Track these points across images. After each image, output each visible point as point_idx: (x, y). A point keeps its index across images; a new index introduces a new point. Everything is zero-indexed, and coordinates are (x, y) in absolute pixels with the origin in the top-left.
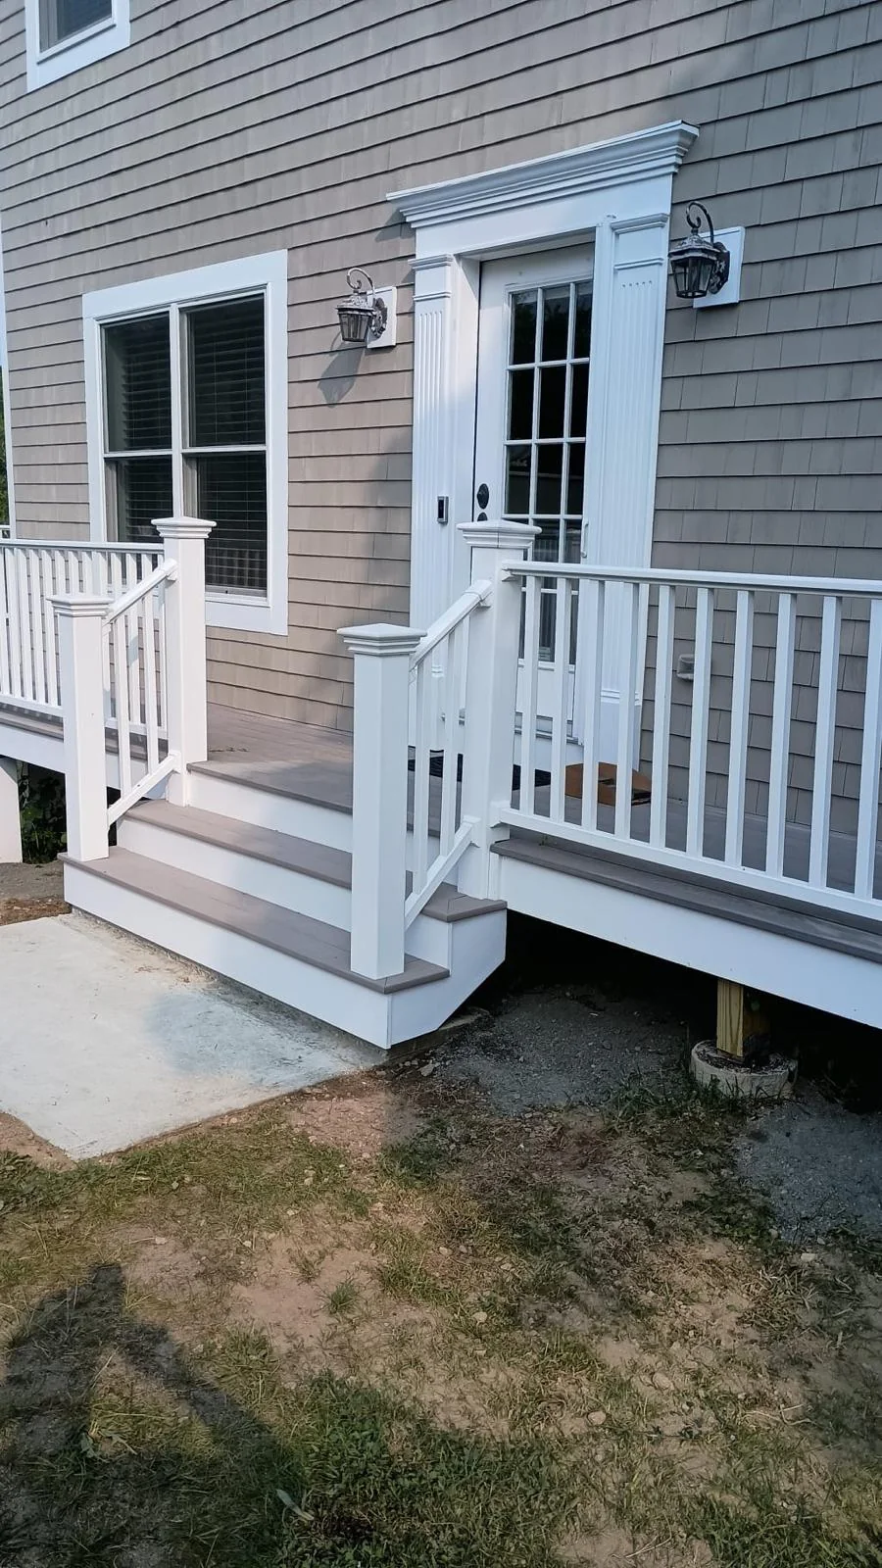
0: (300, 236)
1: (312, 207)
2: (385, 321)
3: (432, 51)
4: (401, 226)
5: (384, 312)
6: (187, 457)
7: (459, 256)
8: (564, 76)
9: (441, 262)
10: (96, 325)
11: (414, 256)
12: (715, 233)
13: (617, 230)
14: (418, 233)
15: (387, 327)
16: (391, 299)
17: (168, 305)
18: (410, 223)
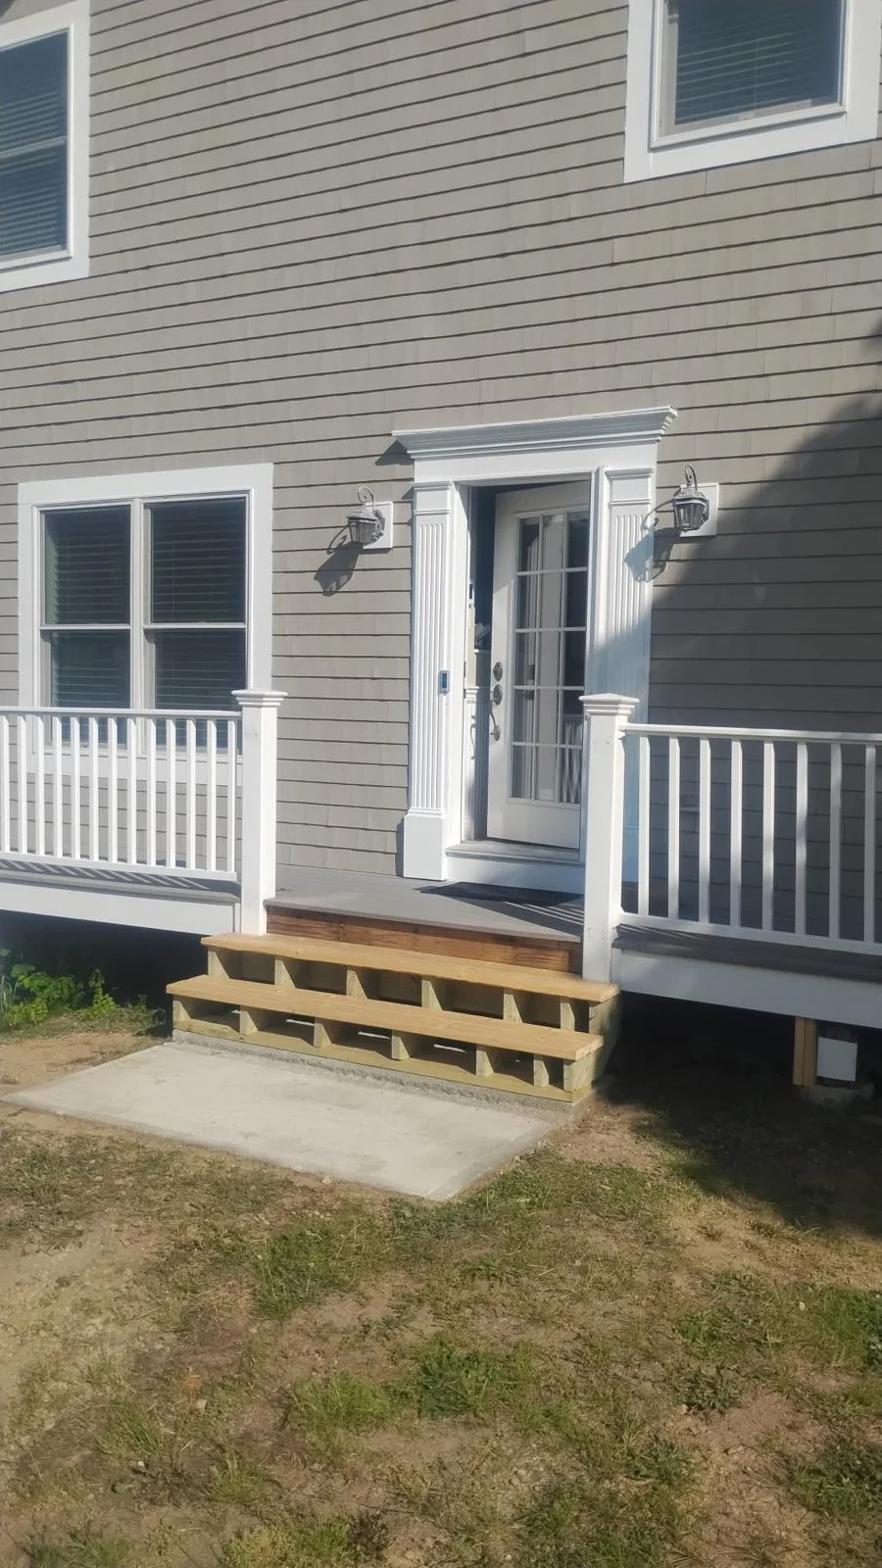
0: (288, 453)
1: (300, 431)
2: (383, 529)
3: (427, 327)
4: (399, 454)
5: (382, 520)
6: (148, 633)
7: (456, 483)
8: (557, 360)
9: (442, 486)
10: (36, 512)
11: (413, 479)
12: (698, 485)
13: (612, 476)
14: (416, 463)
15: (384, 532)
16: (389, 511)
17: (131, 499)
18: (410, 454)
